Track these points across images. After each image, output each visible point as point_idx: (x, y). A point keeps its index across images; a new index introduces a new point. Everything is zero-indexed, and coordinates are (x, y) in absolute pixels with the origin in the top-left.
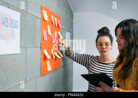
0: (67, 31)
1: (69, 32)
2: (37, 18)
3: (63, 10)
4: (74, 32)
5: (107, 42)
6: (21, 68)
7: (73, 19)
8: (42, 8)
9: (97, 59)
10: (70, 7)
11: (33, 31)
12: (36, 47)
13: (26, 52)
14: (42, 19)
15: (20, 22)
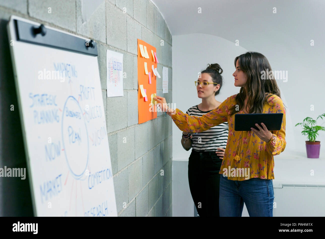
0: (164, 66)
1: (167, 66)
2: (134, 55)
3: (159, 37)
4: (173, 67)
5: (206, 79)
6: (124, 111)
7: (171, 46)
8: (138, 42)
9: (198, 109)
10: (167, 28)
11: (132, 71)
12: (134, 89)
13: (127, 95)
14: (139, 56)
15: (123, 63)
